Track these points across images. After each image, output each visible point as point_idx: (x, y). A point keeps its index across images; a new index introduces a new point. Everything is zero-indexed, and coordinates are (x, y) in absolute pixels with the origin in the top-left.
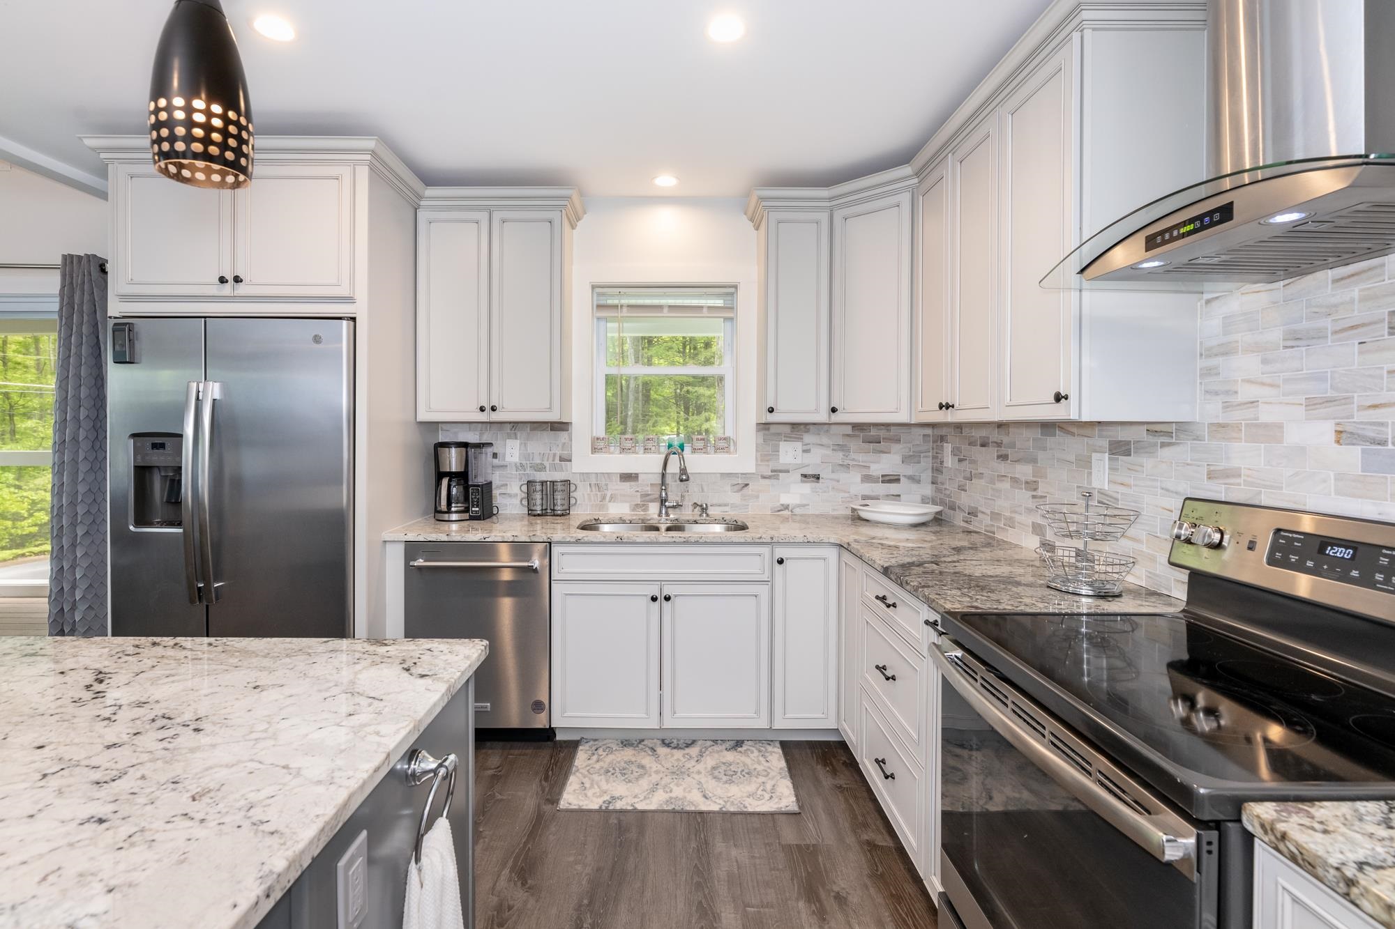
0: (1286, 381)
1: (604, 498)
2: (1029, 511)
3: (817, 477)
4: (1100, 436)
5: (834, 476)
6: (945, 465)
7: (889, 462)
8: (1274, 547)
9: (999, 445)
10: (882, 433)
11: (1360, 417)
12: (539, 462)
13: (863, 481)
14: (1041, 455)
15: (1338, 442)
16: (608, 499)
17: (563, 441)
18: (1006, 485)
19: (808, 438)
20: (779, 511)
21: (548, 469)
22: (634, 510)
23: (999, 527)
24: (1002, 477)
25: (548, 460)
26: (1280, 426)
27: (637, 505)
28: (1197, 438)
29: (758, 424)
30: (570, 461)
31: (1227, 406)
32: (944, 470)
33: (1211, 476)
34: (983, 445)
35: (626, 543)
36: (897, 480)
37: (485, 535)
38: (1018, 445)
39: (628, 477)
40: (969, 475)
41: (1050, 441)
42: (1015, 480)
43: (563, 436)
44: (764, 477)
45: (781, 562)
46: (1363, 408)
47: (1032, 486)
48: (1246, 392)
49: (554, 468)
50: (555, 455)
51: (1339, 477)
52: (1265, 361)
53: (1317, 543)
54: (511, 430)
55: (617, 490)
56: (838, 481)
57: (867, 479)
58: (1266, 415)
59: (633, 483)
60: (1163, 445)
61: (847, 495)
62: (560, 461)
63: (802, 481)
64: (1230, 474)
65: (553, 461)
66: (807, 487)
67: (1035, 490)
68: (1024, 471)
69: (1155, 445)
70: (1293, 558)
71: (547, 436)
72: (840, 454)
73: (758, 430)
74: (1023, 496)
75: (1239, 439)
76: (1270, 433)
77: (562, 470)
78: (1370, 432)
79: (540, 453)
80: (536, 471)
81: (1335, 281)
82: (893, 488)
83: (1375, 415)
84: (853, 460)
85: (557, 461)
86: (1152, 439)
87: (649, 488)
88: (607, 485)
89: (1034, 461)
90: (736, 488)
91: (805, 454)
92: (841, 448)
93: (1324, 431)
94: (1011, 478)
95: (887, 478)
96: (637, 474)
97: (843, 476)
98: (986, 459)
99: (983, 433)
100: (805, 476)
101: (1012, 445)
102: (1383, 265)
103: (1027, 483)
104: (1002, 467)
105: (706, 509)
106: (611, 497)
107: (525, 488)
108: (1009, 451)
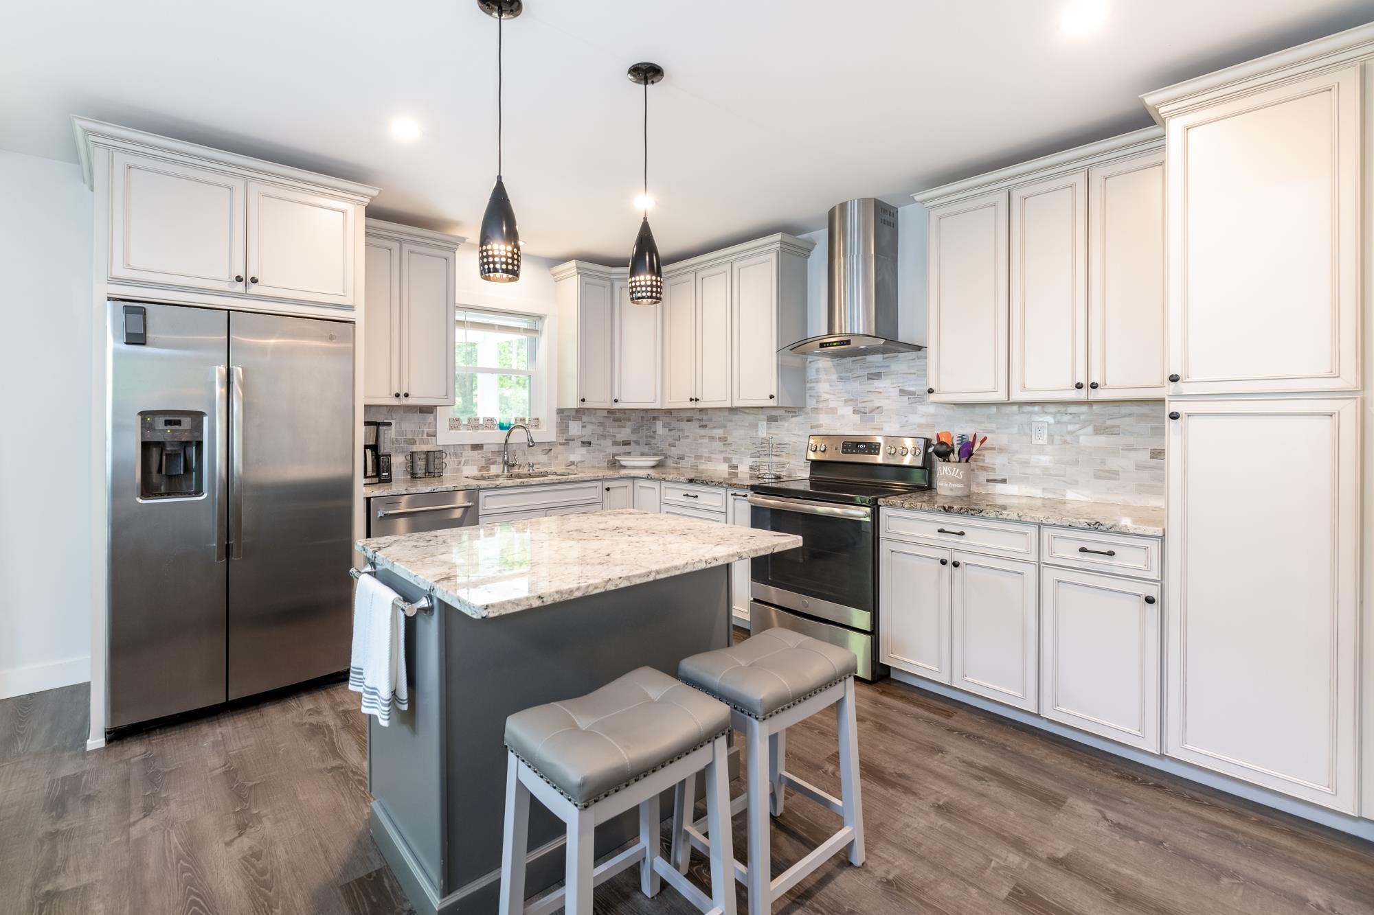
0: (838, 393)
1: (459, 463)
2: (721, 452)
3: (589, 443)
4: (762, 414)
5: (598, 442)
6: (658, 433)
7: (625, 433)
8: (843, 448)
9: (700, 420)
10: (622, 416)
11: (860, 405)
12: (411, 437)
13: (613, 445)
14: (729, 424)
15: (854, 413)
16: (462, 463)
17: (429, 421)
18: (706, 440)
19: (585, 419)
20: (569, 466)
21: (418, 442)
22: (480, 471)
23: (700, 463)
24: (702, 437)
25: (418, 436)
26: (836, 408)
27: (482, 467)
28: (806, 414)
29: (558, 410)
30: (435, 436)
31: (818, 401)
32: (656, 436)
33: (812, 427)
34: (688, 421)
35: (526, 486)
36: (629, 444)
37: (434, 487)
38: (714, 420)
39: (477, 447)
40: (678, 438)
41: (735, 418)
42: (712, 438)
43: (430, 418)
44: (560, 444)
45: (608, 489)
46: (860, 402)
47: (723, 439)
48: (824, 397)
49: (423, 442)
50: (423, 432)
51: (854, 425)
52: (831, 386)
53: (855, 444)
54: (388, 412)
55: (469, 456)
56: (600, 445)
57: (615, 443)
58: (832, 404)
59: (480, 451)
60: (792, 417)
61: (605, 454)
62: (427, 436)
63: (582, 446)
64: (818, 426)
65: (422, 436)
66: (584, 450)
67: (725, 441)
68: (719, 432)
69: (789, 417)
70: (849, 450)
71: (417, 417)
72: (601, 428)
73: (557, 414)
74: (718, 445)
75: (822, 414)
76: (833, 411)
77: (428, 443)
78: (863, 410)
79: (412, 431)
80: (408, 444)
81: (853, 361)
82: (627, 448)
83: (863, 405)
84: (608, 432)
85: (425, 436)
86: (787, 414)
87: (490, 455)
88: (461, 453)
89: (724, 427)
90: (545, 452)
91: (584, 429)
92: (602, 425)
93: (851, 409)
94: (709, 437)
95: (625, 442)
96: (482, 445)
97: (603, 442)
98: (692, 429)
99: (688, 414)
100: (583, 443)
101: (711, 420)
102: (865, 359)
103: (720, 438)
104: (702, 432)
105: (532, 466)
106: (465, 462)
107: (409, 458)
108: (708, 423)
